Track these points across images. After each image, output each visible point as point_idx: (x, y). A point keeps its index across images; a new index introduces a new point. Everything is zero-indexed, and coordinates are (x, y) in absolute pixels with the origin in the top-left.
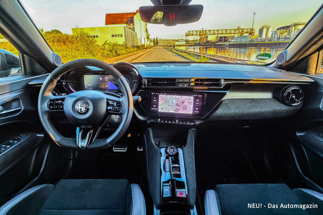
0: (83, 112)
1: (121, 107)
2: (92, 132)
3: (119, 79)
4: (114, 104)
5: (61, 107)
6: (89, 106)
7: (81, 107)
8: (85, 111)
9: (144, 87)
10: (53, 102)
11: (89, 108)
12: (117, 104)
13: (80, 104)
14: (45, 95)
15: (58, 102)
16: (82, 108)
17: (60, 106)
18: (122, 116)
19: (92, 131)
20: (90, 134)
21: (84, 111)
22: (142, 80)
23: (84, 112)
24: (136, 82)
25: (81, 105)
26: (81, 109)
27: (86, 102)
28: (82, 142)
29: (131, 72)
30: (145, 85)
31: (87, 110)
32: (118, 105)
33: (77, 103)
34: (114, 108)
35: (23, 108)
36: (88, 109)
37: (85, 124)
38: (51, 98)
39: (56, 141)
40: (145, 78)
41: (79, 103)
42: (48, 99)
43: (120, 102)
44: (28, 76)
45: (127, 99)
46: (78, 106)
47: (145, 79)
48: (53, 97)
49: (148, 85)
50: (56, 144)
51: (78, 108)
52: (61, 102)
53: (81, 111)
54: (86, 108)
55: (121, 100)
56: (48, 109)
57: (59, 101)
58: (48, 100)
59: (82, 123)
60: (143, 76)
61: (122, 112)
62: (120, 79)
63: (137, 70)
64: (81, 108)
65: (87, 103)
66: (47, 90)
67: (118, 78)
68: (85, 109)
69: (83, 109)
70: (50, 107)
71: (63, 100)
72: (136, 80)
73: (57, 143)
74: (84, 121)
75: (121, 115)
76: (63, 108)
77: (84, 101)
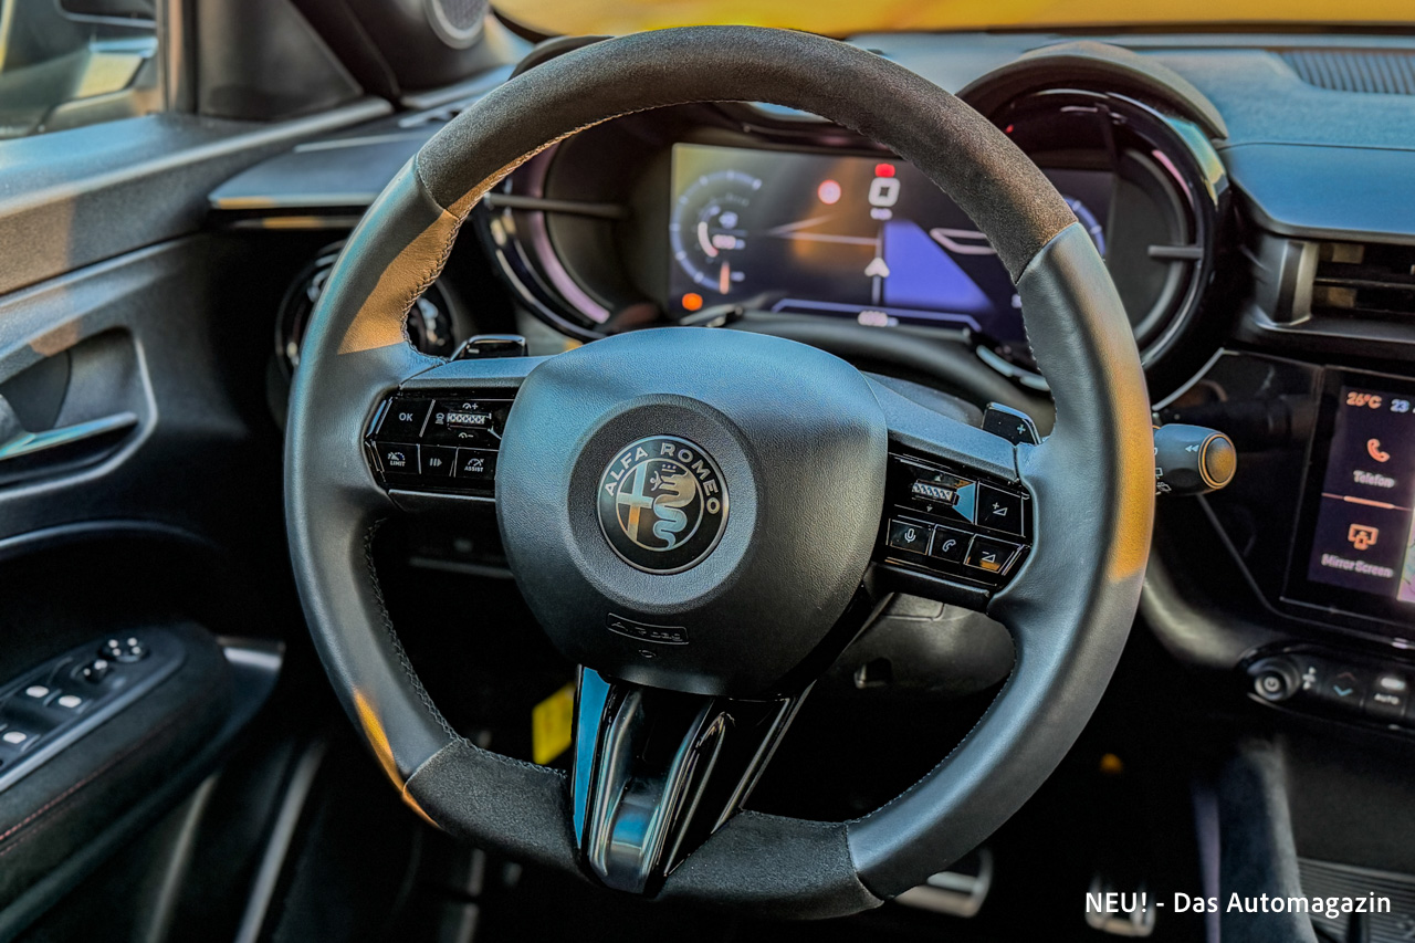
0: (665, 543)
1: (1029, 539)
2: (716, 736)
3: (1036, 263)
4: (955, 499)
5: (476, 466)
6: (719, 496)
7: (654, 495)
8: (679, 536)
9: (1268, 324)
10: (409, 417)
11: (720, 514)
12: (985, 499)
13: (642, 469)
14: (357, 348)
15: (451, 417)
16: (660, 510)
17: (463, 461)
18: (1029, 631)
19: (720, 720)
20: (704, 752)
21: (671, 539)
22: (1256, 248)
23: (672, 545)
24: (1190, 263)
25: (650, 475)
26: (649, 516)
27: (697, 457)
28: (628, 818)
29: (1147, 150)
30: (1283, 311)
31: (703, 531)
32: (1000, 511)
33: (623, 457)
34: (951, 543)
35: (151, 420)
36: (712, 524)
37: (665, 659)
38: (395, 374)
39: (404, 778)
40: (1298, 239)
41: (640, 453)
42: (370, 381)
43: (1019, 487)
44: (211, 123)
45: (1095, 470)
46: (628, 489)
47: (1300, 247)
48: (415, 369)
49: (1321, 309)
50: (398, 794)
51: (622, 498)
52: (480, 419)
53: (647, 535)
54: (691, 510)
55: (1026, 463)
56: (364, 477)
57: (458, 409)
58: (377, 389)
59: (647, 646)
60: (1278, 216)
61: (1025, 594)
62: (1052, 262)
63: (1211, 133)
64: (648, 501)
65: (707, 465)
66: (375, 299)
67: (1037, 247)
68: (681, 521)
69: (670, 521)
70: (386, 462)
71: (498, 401)
72: (1192, 240)
73: (410, 790)
74: (660, 631)
75: (1010, 616)
76: (486, 483)
77: (679, 446)
